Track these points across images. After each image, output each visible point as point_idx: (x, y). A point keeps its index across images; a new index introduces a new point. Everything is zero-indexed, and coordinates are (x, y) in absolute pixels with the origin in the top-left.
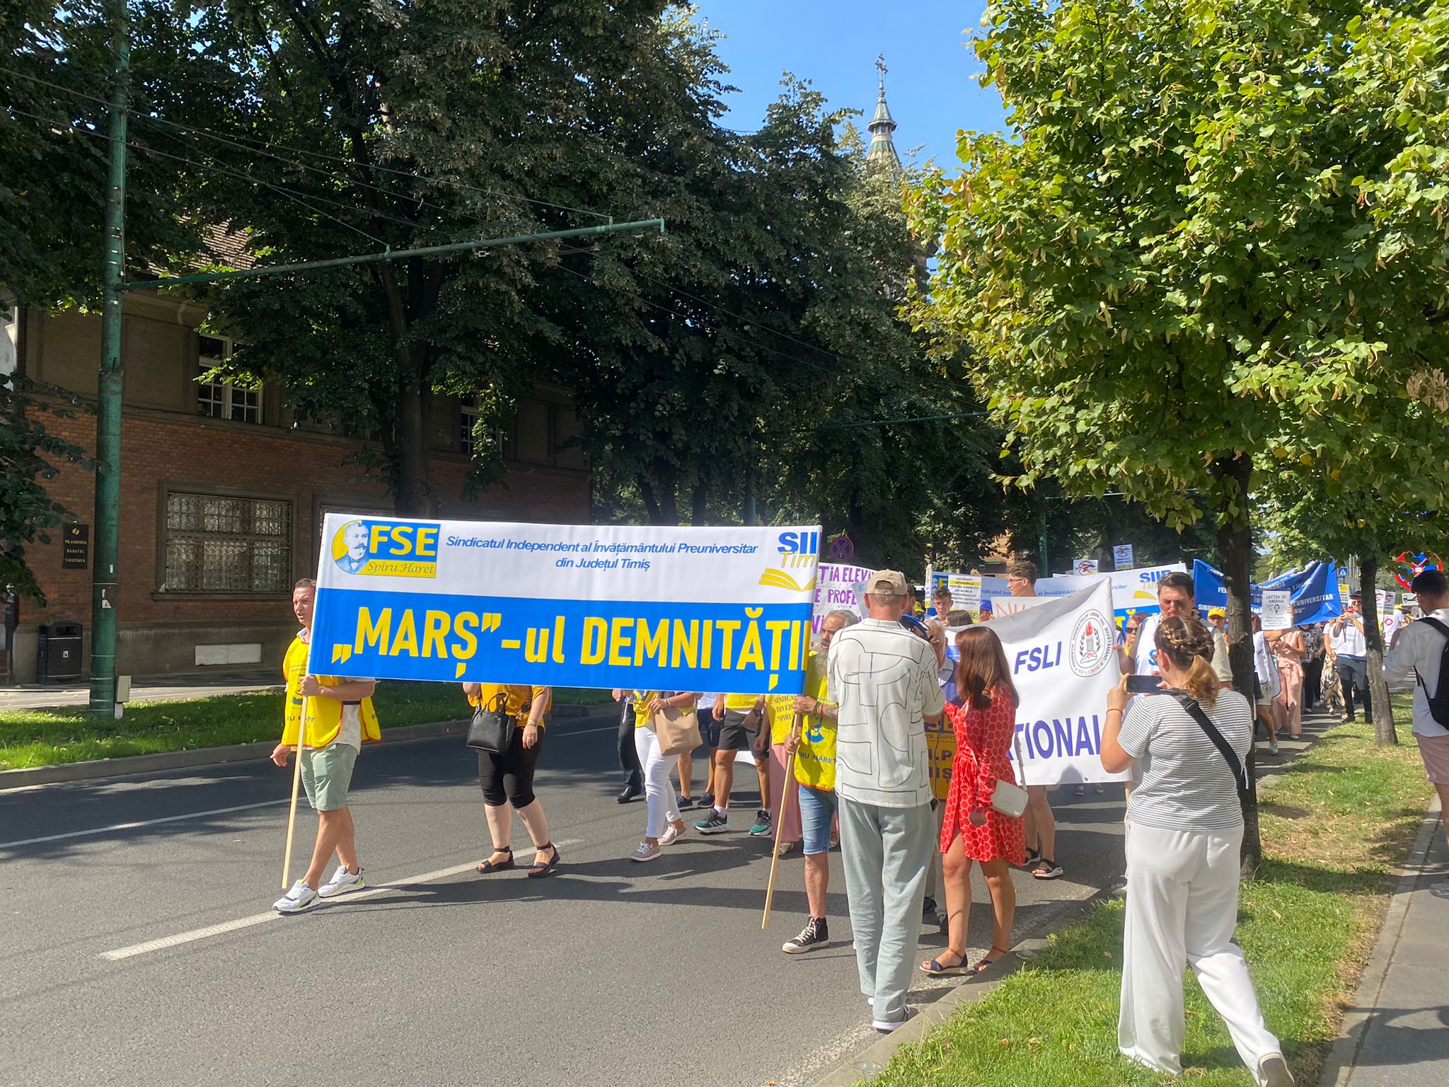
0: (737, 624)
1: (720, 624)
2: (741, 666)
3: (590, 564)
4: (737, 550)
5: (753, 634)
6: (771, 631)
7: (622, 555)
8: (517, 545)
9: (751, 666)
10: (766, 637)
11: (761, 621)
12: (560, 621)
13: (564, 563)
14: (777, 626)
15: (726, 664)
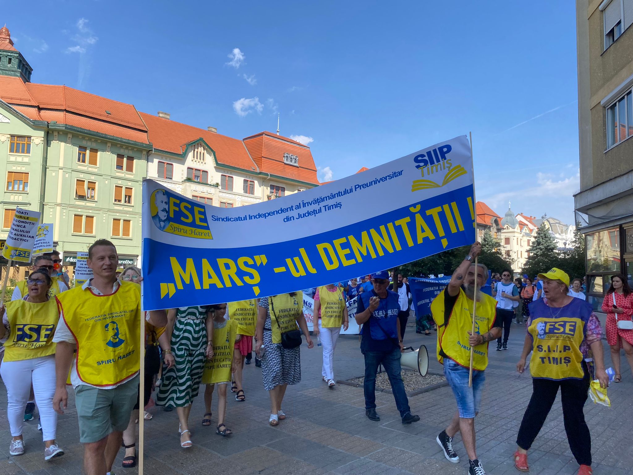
0: (408, 219)
1: (397, 223)
2: (420, 241)
3: (304, 215)
4: (391, 177)
5: (419, 220)
6: (431, 215)
7: (322, 204)
8: (255, 217)
9: (426, 239)
10: (429, 221)
11: (422, 212)
12: (302, 251)
13: (288, 219)
14: (434, 212)
15: (411, 244)
